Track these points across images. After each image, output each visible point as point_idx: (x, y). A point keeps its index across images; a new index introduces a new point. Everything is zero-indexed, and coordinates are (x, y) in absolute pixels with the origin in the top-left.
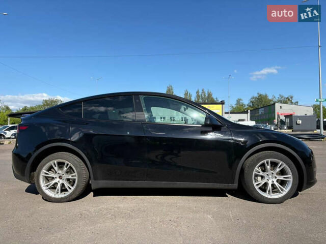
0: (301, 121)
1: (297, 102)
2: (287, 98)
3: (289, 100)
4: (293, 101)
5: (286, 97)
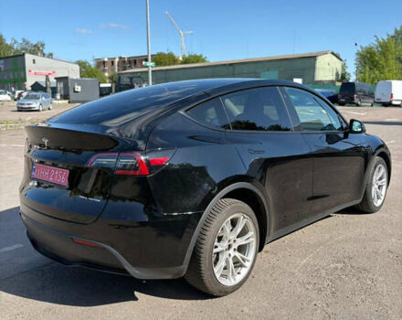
0: (80, 87)
1: (51, 55)
2: (35, 46)
3: (38, 48)
4: (44, 51)
5: (34, 43)
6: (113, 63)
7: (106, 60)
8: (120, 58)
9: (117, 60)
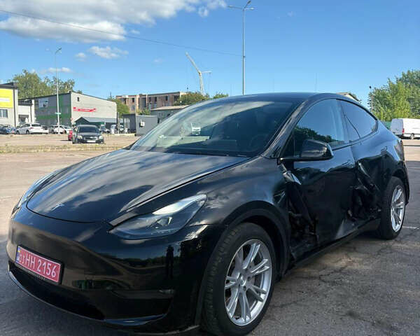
0: (144, 123)
2: (65, 84)
6: (133, 99)
7: (127, 97)
8: (141, 95)
9: (138, 97)
